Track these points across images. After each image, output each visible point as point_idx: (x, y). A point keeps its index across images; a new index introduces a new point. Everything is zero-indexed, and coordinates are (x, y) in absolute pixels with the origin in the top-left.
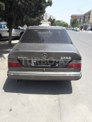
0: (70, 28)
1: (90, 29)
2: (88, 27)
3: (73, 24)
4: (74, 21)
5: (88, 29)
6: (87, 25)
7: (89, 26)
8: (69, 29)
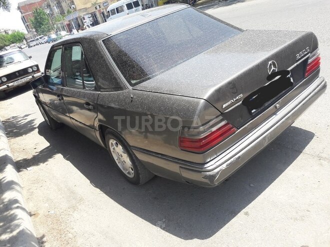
0: (38, 39)
1: (91, 25)
2: (84, 19)
3: (40, 27)
4: (36, 19)
5: (88, 26)
6: (80, 17)
7: (86, 17)
8: (34, 43)
